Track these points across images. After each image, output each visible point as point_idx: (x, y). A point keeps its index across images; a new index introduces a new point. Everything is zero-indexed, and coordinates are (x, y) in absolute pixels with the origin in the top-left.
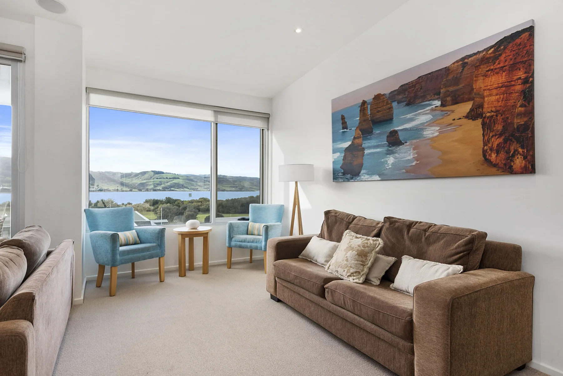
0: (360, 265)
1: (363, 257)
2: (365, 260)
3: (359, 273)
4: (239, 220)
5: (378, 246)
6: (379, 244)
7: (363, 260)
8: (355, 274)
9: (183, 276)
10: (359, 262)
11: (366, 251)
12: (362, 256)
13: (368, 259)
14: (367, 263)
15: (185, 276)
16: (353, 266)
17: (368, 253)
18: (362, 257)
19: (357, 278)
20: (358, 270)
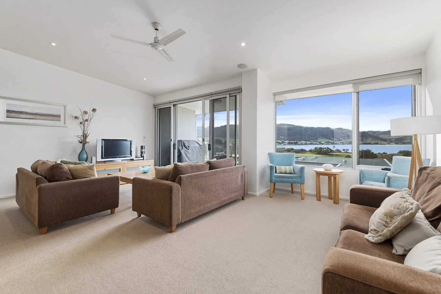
0: (382, 225)
1: (389, 218)
2: (390, 221)
3: (378, 232)
4: (382, 169)
5: (408, 212)
6: (412, 209)
7: (387, 221)
8: (373, 232)
9: (319, 200)
10: (382, 222)
11: (394, 212)
12: (387, 216)
13: (393, 222)
14: (391, 225)
15: (320, 200)
16: (375, 223)
17: (396, 215)
18: (387, 218)
19: (373, 236)
20: (377, 229)
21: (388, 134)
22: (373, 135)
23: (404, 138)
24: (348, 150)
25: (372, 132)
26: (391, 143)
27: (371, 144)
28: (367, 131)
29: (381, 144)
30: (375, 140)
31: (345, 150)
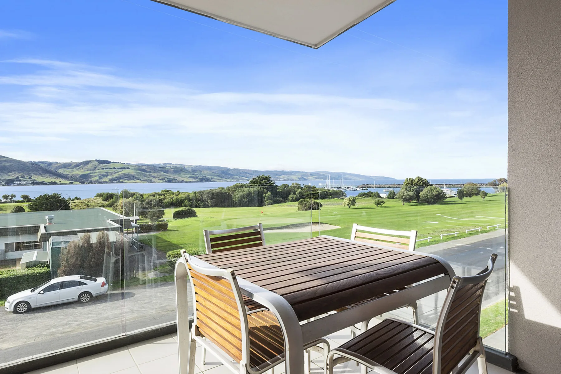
21: (70, 167)
22: (47, 168)
23: (91, 174)
24: (13, 196)
25: (46, 164)
26: (74, 183)
27: (45, 184)
28: (37, 161)
29: (61, 184)
30: (51, 176)
31: (9, 196)
